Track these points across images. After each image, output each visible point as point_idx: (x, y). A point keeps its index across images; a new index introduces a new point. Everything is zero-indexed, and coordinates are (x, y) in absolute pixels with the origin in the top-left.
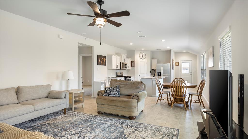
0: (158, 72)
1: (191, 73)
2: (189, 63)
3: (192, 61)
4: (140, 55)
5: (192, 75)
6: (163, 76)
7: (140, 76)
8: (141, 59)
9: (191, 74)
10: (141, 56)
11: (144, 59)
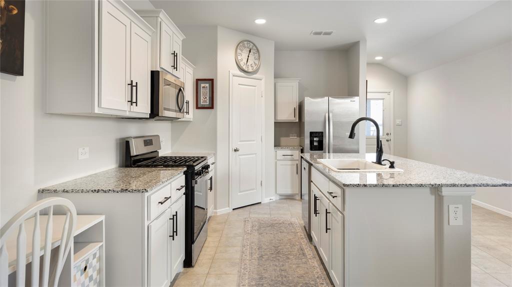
0: (311, 133)
1: (388, 134)
2: (382, 101)
3: (392, 93)
4: (239, 51)
5: (392, 142)
6: (332, 154)
7: (236, 150)
8: (242, 74)
9: (388, 138)
10: (243, 56)
11: (254, 76)
